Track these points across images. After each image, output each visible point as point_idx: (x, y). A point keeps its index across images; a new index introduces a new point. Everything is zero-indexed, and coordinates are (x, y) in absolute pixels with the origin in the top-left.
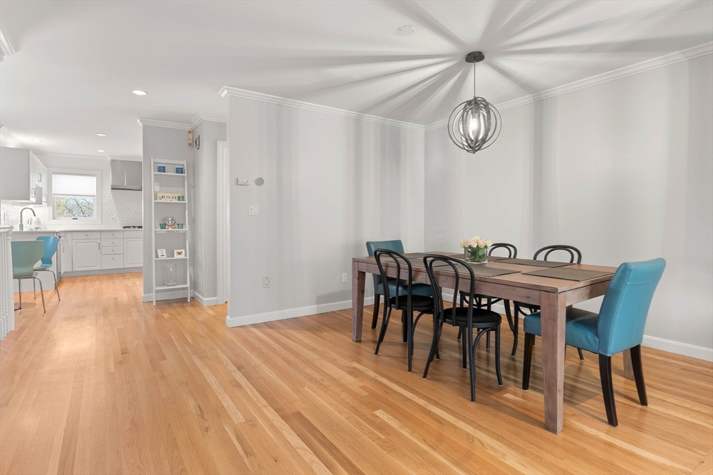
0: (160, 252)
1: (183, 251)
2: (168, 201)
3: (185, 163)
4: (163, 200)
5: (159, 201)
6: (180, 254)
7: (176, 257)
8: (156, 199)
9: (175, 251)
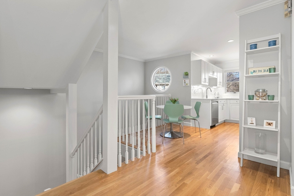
0: (249, 120)
1: (274, 122)
2: (260, 74)
3: (279, 36)
4: (254, 74)
5: (250, 75)
6: (270, 124)
7: (266, 127)
8: (247, 72)
9: (265, 121)
